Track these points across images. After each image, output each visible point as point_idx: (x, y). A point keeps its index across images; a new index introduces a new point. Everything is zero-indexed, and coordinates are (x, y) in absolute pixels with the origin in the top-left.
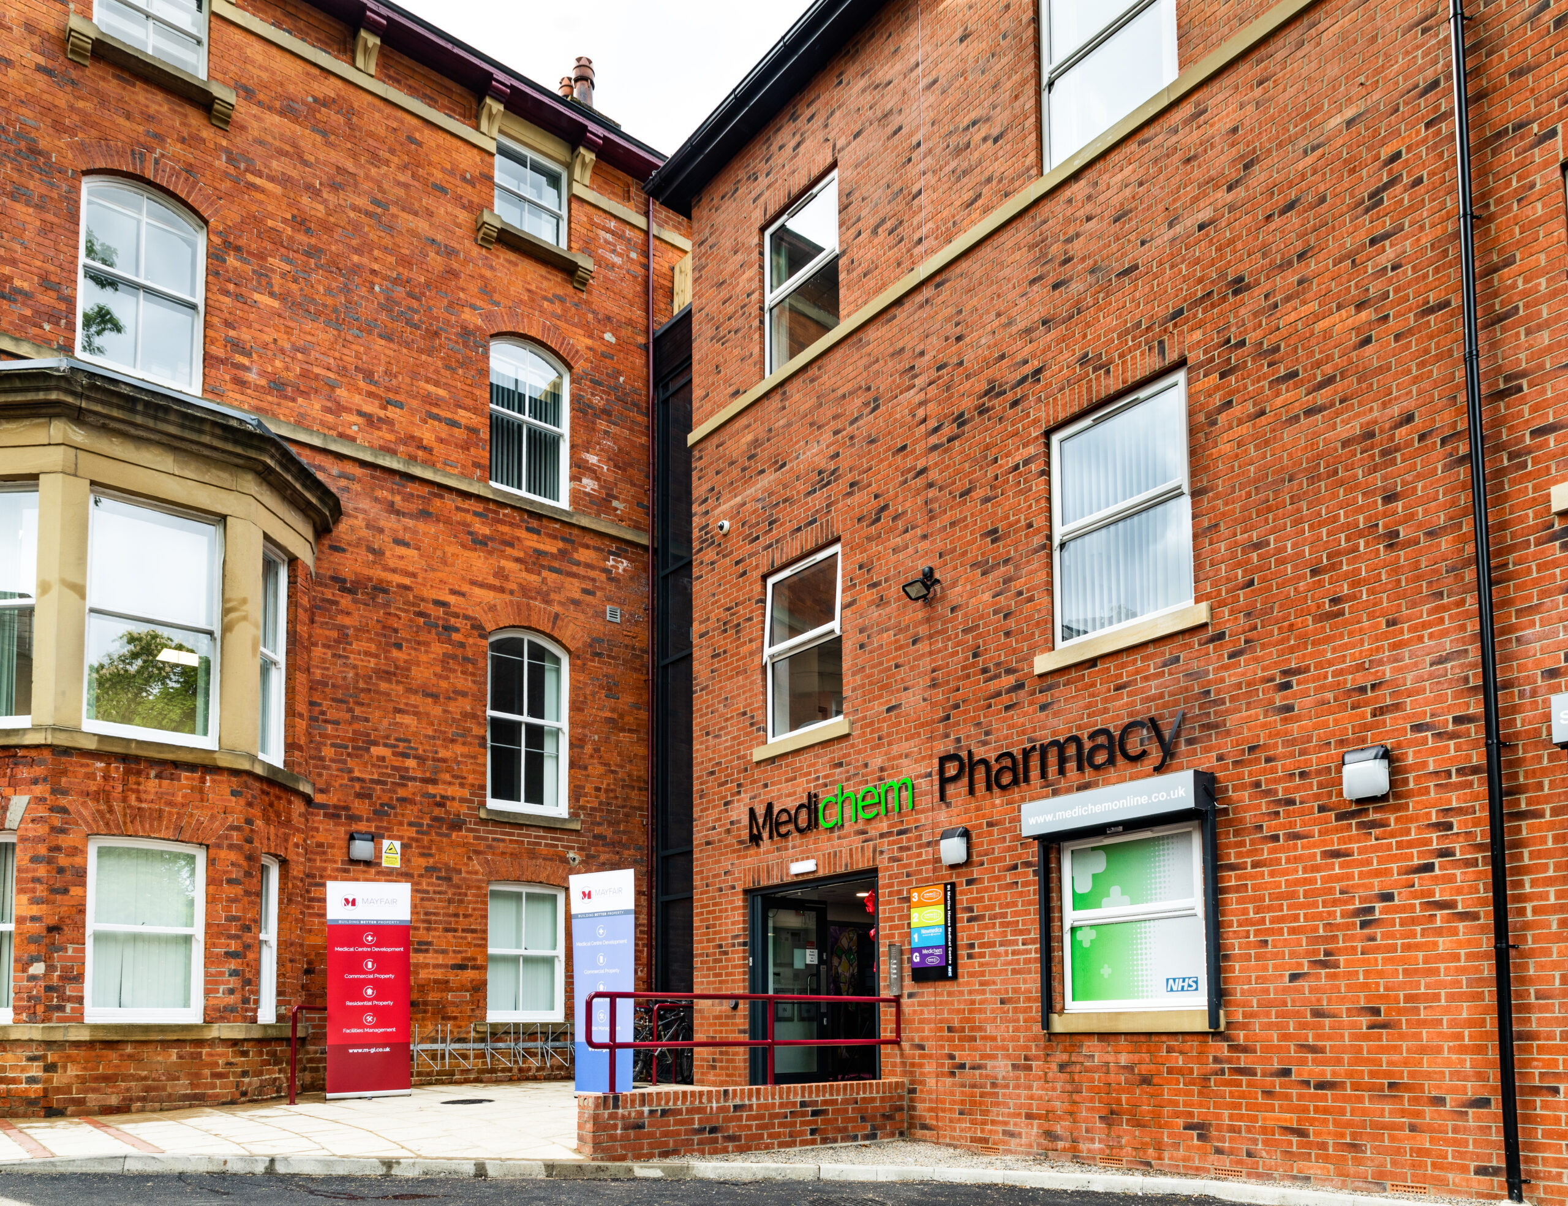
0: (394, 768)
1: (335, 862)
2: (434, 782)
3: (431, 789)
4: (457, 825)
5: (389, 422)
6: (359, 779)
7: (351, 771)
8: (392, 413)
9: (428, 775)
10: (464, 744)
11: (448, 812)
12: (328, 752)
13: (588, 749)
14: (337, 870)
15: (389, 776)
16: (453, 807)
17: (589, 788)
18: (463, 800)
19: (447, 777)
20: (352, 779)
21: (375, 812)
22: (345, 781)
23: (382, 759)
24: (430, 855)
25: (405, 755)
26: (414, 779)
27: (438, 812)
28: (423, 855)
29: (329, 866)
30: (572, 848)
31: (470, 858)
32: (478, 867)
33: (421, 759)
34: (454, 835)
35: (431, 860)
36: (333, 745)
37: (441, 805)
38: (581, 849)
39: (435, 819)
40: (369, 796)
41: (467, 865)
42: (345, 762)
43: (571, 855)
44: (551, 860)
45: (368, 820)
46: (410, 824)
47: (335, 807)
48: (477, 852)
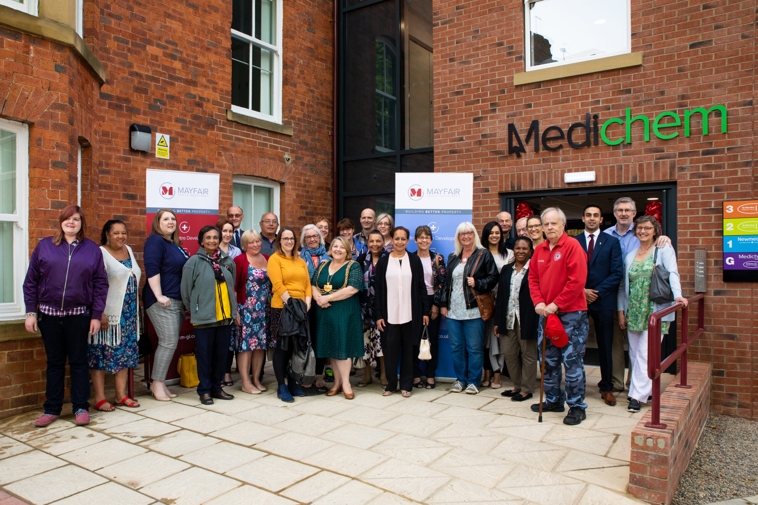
0: (165, 68)
1: (118, 151)
2: (193, 83)
3: (193, 91)
4: (210, 125)
6: (137, 74)
7: (131, 66)
9: (190, 77)
10: (216, 53)
11: (204, 112)
12: (112, 45)
13: (297, 70)
14: (121, 158)
15: (161, 74)
16: (209, 107)
17: (297, 103)
18: (215, 103)
19: (204, 81)
20: (132, 74)
21: (150, 106)
22: (126, 75)
23: (156, 58)
24: (191, 149)
25: (173, 57)
26: (180, 79)
27: (197, 111)
28: (187, 149)
29: (114, 155)
30: (286, 150)
31: (220, 154)
32: (225, 163)
33: (185, 62)
34: (209, 132)
35: (192, 154)
36: (116, 39)
37: (200, 105)
38: (292, 151)
39: (195, 117)
40: (145, 91)
41: (217, 159)
42: (126, 57)
43: (286, 156)
44: (274, 159)
45: (145, 113)
46: (177, 120)
47: (118, 98)
48: (225, 149)
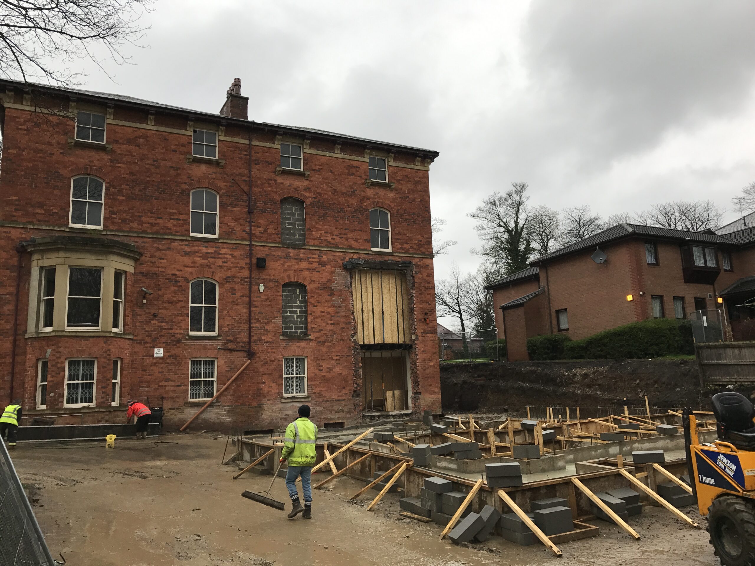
0: (158, 326)
2: (171, 329)
3: (170, 331)
4: (179, 342)
5: (158, 224)
6: (147, 331)
7: (145, 329)
8: (159, 221)
9: (169, 327)
10: (181, 316)
11: (176, 338)
12: (138, 324)
15: (157, 329)
16: (177, 336)
17: (225, 325)
18: (181, 334)
19: (176, 327)
20: (145, 331)
21: (152, 341)
22: (143, 332)
23: (155, 324)
24: (170, 352)
25: (162, 322)
26: (165, 329)
27: (173, 338)
28: (167, 352)
30: (219, 345)
31: (183, 352)
32: (186, 354)
33: (167, 323)
34: (178, 344)
36: (140, 322)
37: (174, 336)
38: (221, 345)
39: (172, 341)
40: (150, 336)
42: (143, 326)
44: (211, 349)
45: (150, 343)
46: (164, 343)
47: (140, 340)
48: (186, 349)
